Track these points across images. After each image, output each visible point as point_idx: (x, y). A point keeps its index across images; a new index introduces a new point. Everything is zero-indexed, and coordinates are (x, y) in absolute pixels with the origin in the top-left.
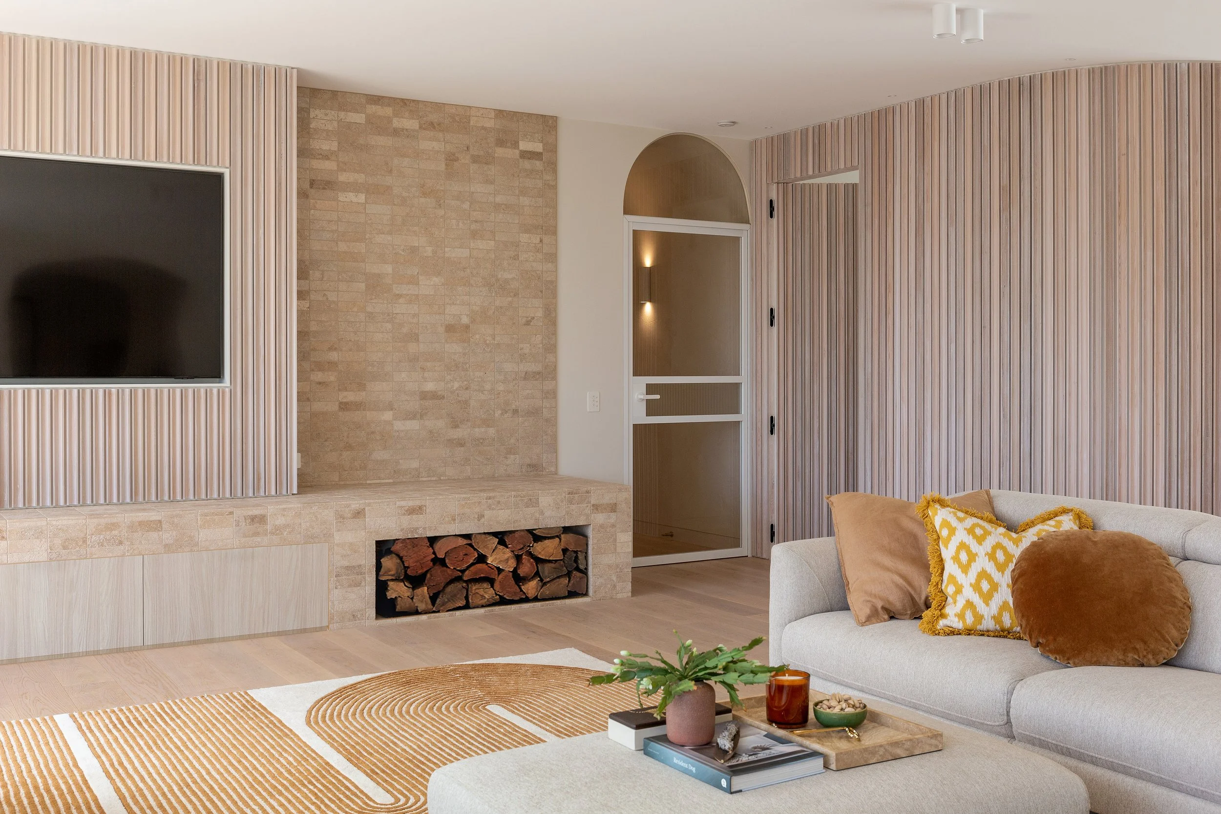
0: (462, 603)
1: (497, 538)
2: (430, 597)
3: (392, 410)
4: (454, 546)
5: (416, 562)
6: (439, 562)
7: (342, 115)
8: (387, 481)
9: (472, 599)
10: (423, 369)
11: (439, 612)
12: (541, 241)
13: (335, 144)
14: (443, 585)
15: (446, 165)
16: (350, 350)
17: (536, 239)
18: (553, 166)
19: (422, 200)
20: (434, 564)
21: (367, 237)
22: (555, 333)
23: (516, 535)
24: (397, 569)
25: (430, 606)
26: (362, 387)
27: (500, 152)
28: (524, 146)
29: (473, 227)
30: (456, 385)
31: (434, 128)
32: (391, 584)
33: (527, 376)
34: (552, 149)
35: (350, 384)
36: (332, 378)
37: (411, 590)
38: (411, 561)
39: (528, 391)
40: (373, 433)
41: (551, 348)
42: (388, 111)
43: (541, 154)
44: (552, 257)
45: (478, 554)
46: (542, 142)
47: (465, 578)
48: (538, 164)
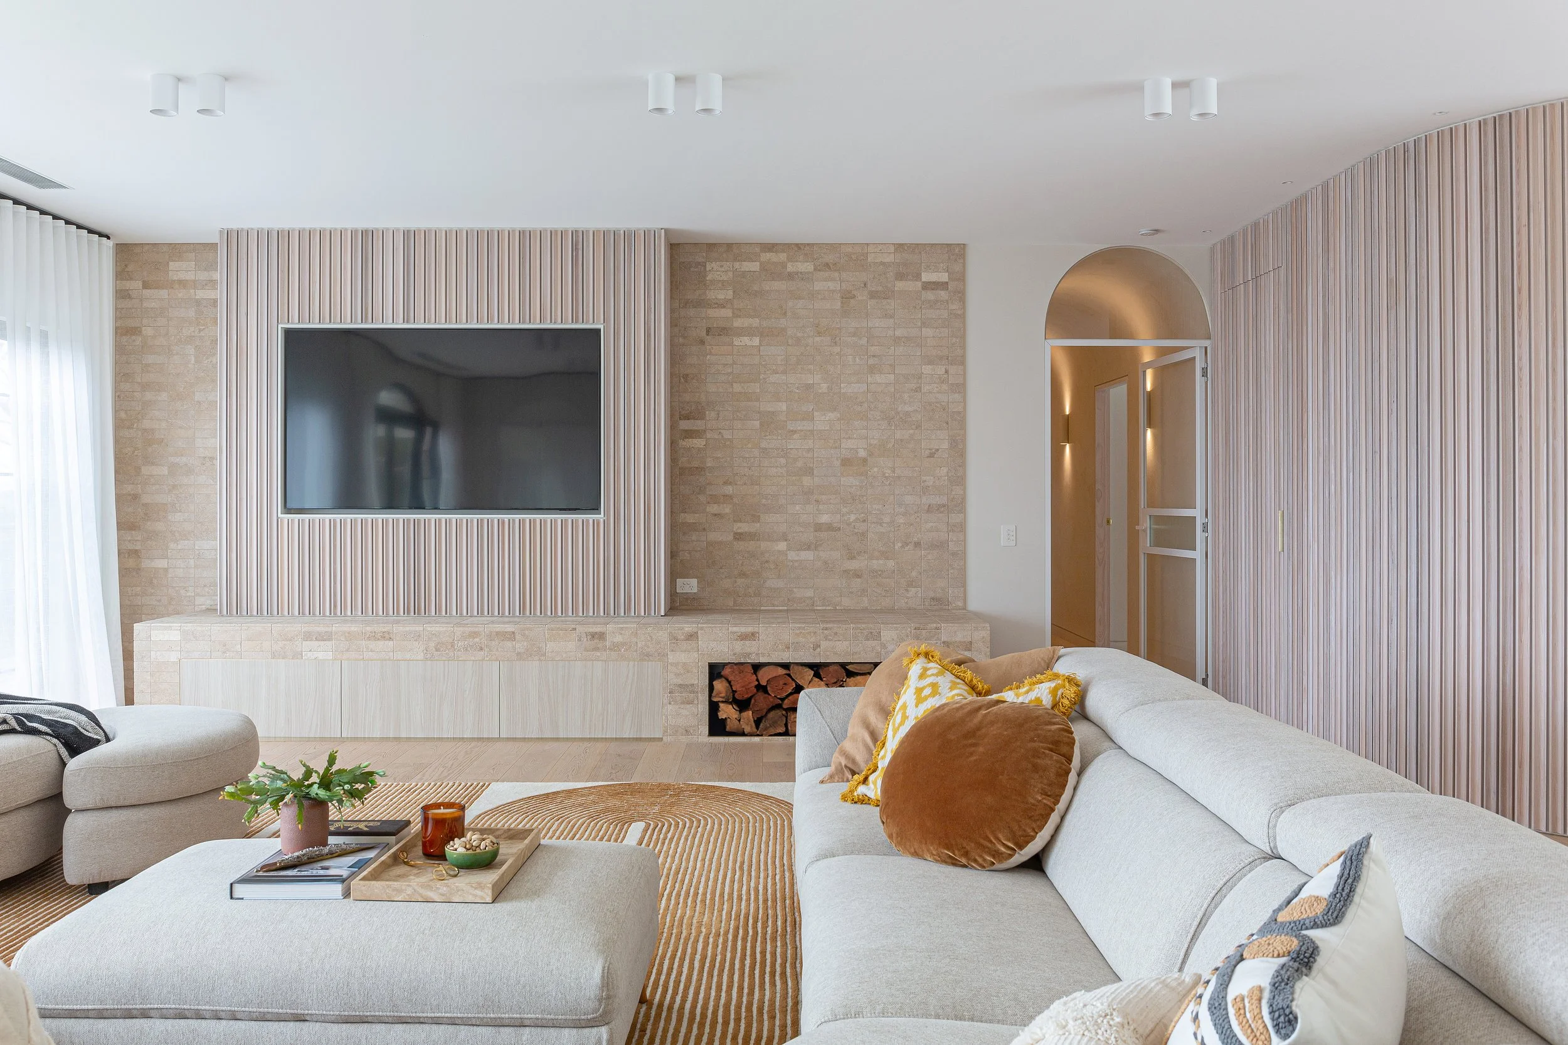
0: (781, 730)
1: (813, 669)
2: (754, 721)
3: (786, 540)
4: (774, 675)
5: (743, 687)
6: (762, 688)
7: (737, 265)
8: (781, 608)
9: (790, 727)
10: (817, 501)
11: (762, 735)
12: (947, 372)
13: (731, 293)
14: (765, 711)
15: (842, 303)
16: (745, 484)
17: (940, 370)
18: (961, 295)
19: (818, 339)
20: (757, 690)
21: (761, 377)
22: (963, 465)
23: (830, 667)
24: (727, 692)
25: (755, 730)
26: (756, 519)
27: (900, 285)
28: (925, 277)
29: (871, 361)
30: (853, 517)
31: (830, 268)
32: (723, 706)
33: (930, 509)
34: (961, 278)
35: (744, 515)
36: (727, 510)
37: (738, 713)
38: (738, 686)
39: (931, 524)
40: (767, 562)
41: (959, 479)
42: (783, 257)
43: (947, 283)
44: (961, 388)
45: (796, 685)
46: (948, 271)
47: (785, 706)
48: (943, 295)
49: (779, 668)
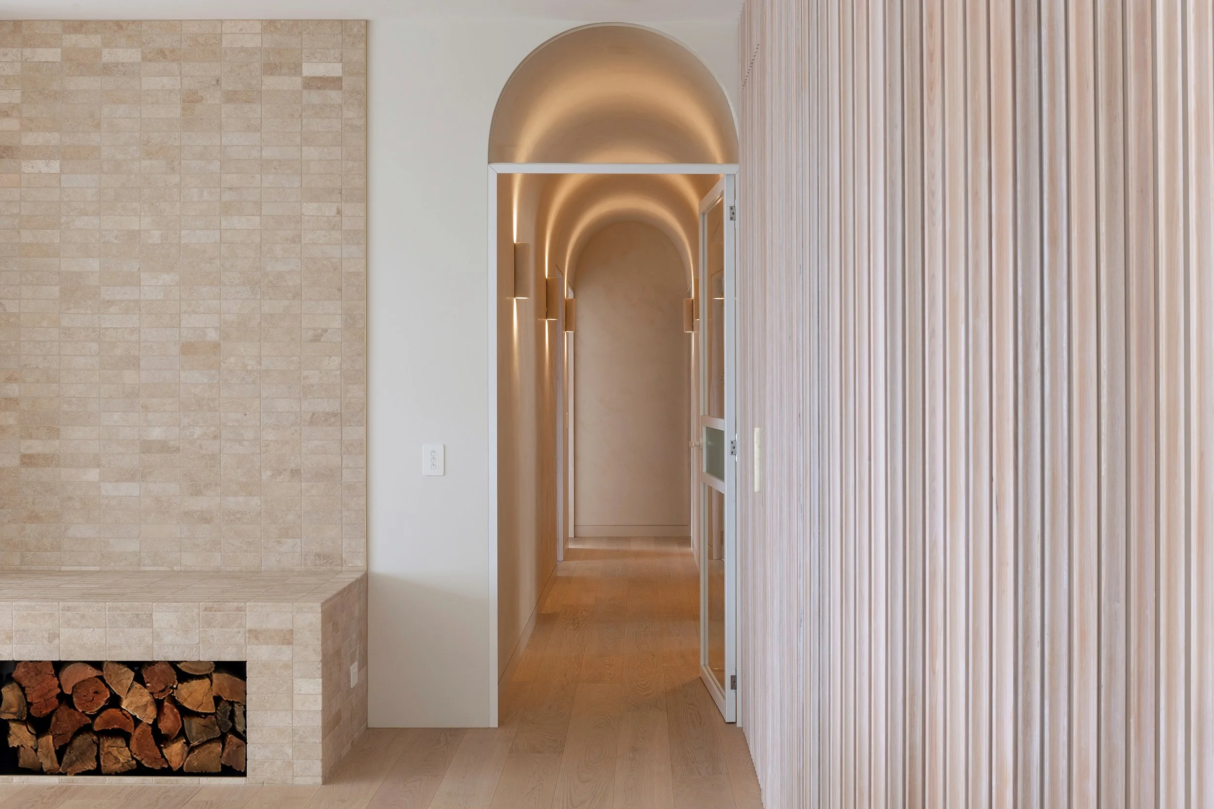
0: (91, 766)
1: (133, 670)
2: (56, 751)
3: (98, 466)
4: (82, 678)
5: (40, 697)
6: (65, 699)
7: (28, 52)
8: (92, 568)
9: (104, 762)
10: (145, 408)
11: (65, 774)
12: (339, 212)
13: (18, 94)
14: (70, 735)
15: (183, 109)
16: (38, 381)
17: (330, 210)
18: (362, 97)
19: (146, 163)
20: (60, 703)
21: (62, 221)
22: (365, 353)
23: (157, 668)
24: (19, 705)
25: (57, 766)
26: (54, 433)
27: (270, 82)
28: (310, 69)
29: (227, 196)
30: (198, 432)
31: (165, 57)
32: (12, 725)
33: (314, 420)
34: (364, 71)
35: (37, 429)
36: (11, 421)
37: (35, 738)
38: (34, 695)
39: (316, 442)
40: (70, 498)
41: (359, 376)
42: (95, 40)
43: (340, 79)
44: (361, 236)
45: (111, 693)
46: (341, 61)
47: (96, 728)
48: (334, 96)
49: (89, 667)
